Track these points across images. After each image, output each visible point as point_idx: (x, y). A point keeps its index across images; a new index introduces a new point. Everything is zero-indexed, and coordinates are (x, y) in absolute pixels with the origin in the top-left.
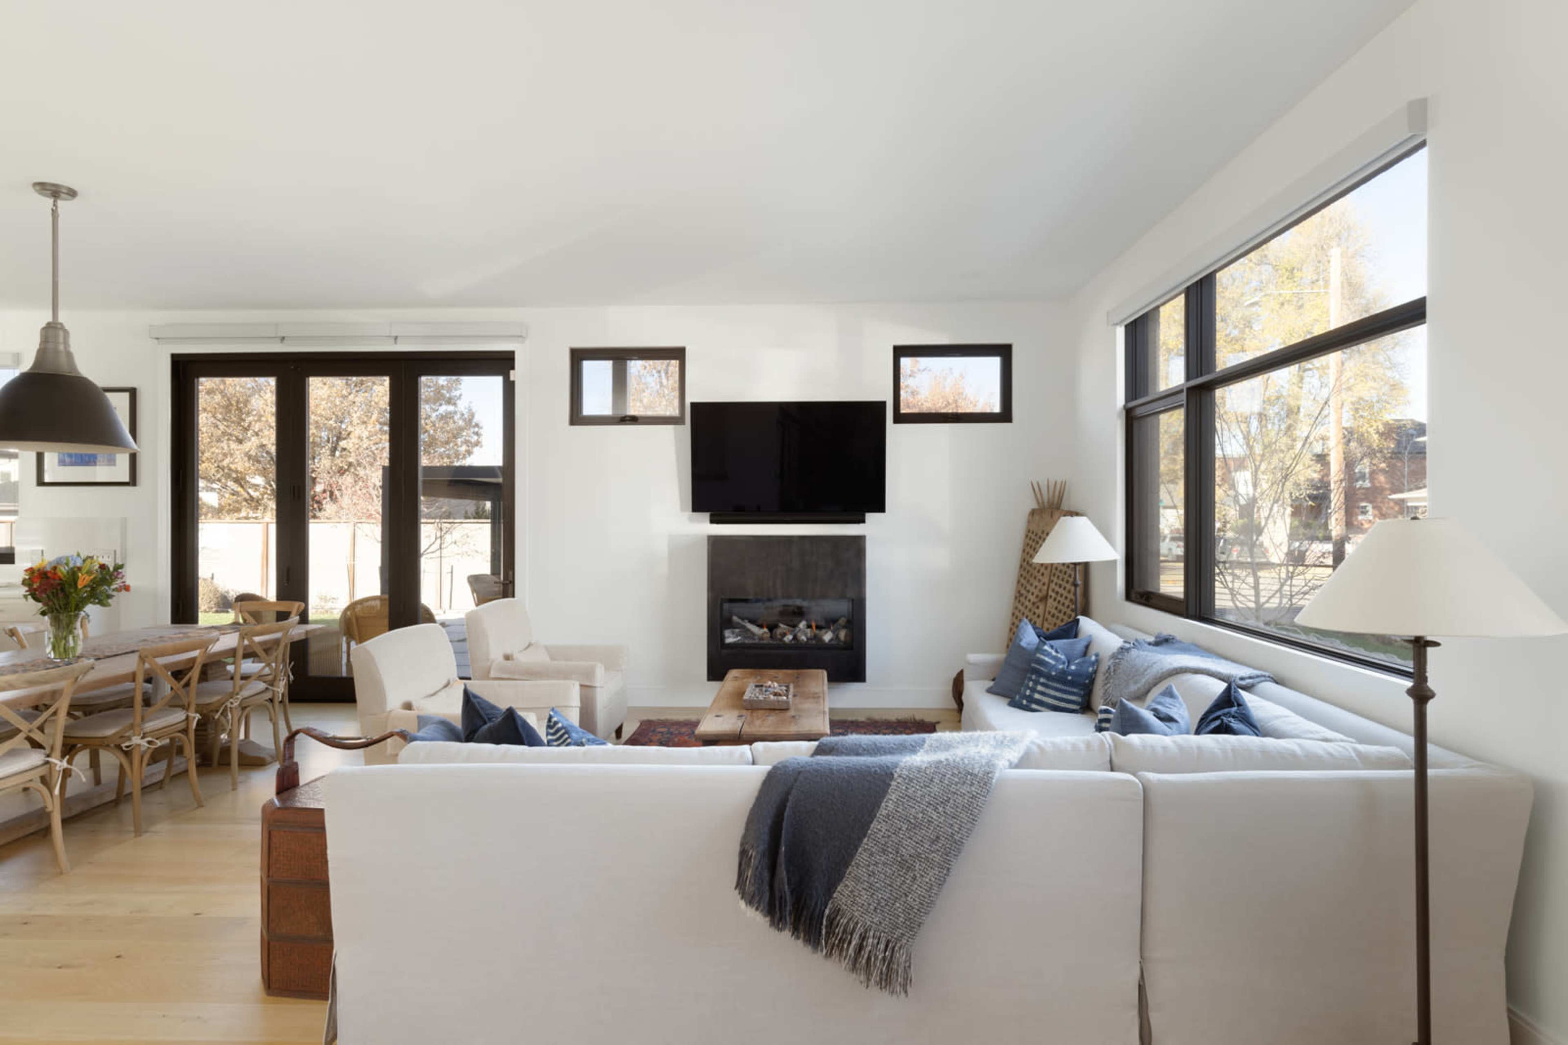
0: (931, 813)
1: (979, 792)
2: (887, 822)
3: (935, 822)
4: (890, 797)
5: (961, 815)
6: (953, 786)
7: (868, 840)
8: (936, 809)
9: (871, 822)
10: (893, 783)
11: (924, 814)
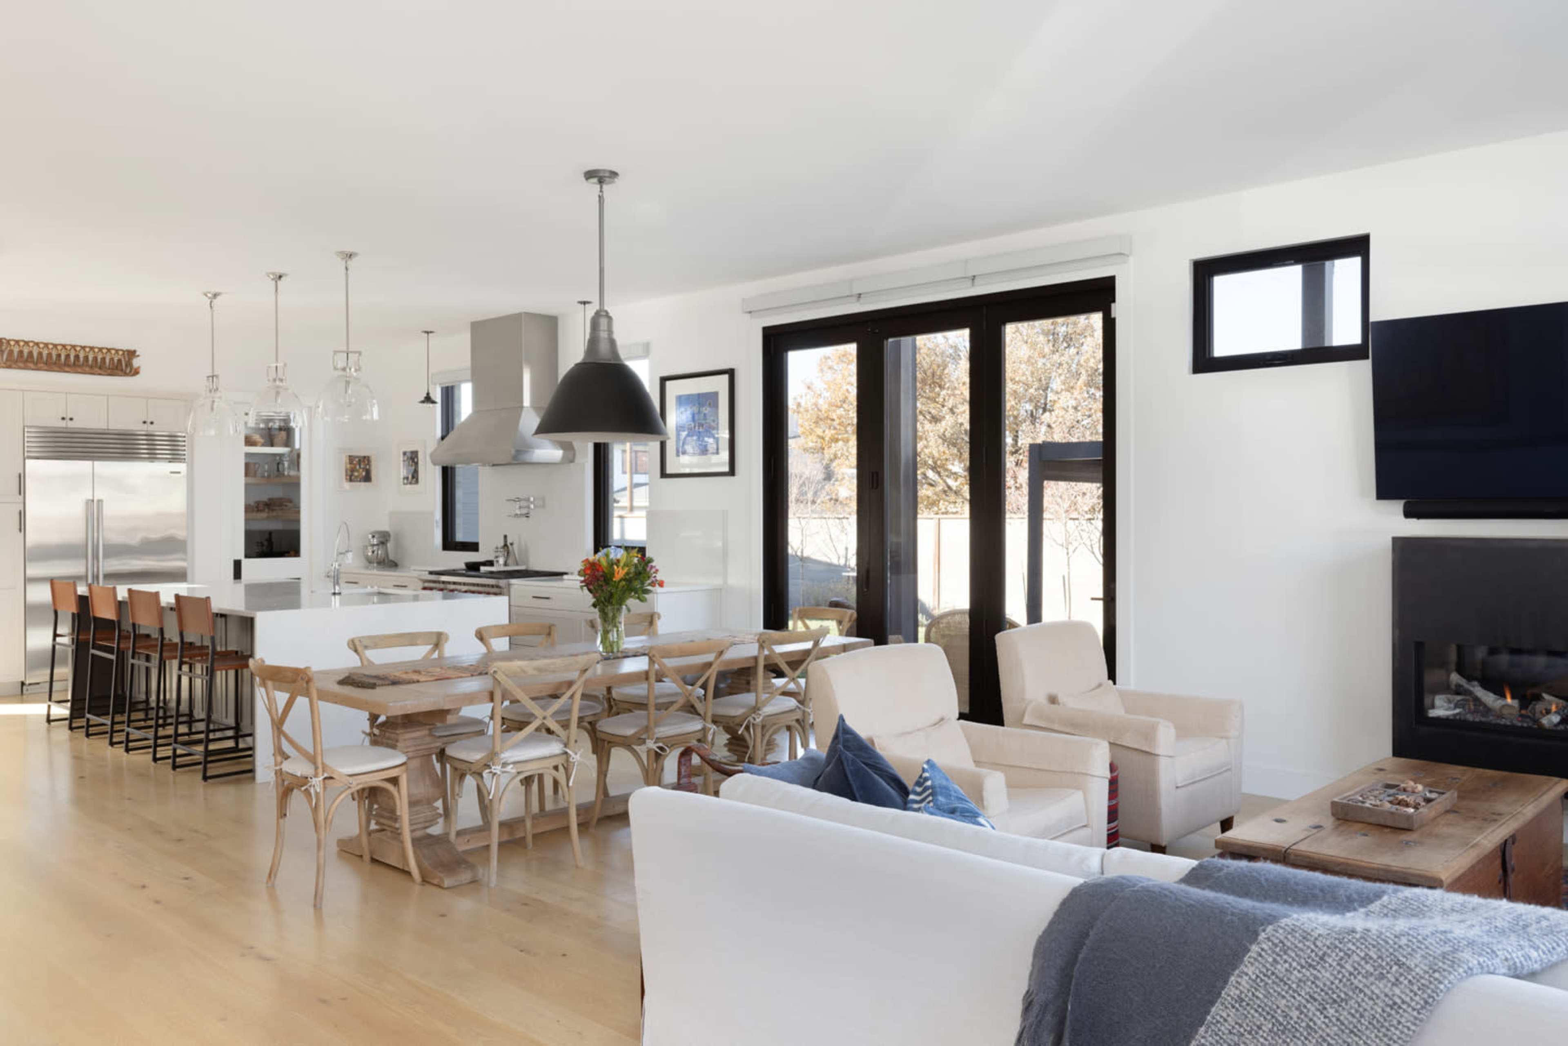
0: (1314, 1015)
1: (1408, 999)
2: (1237, 1010)
3: (1320, 1032)
4: (1246, 970)
5: (1368, 1032)
6: (1360, 977)
7: (1206, 1032)
8: (1323, 1010)
9: (1212, 1003)
10: (1255, 948)
11: (1302, 1013)
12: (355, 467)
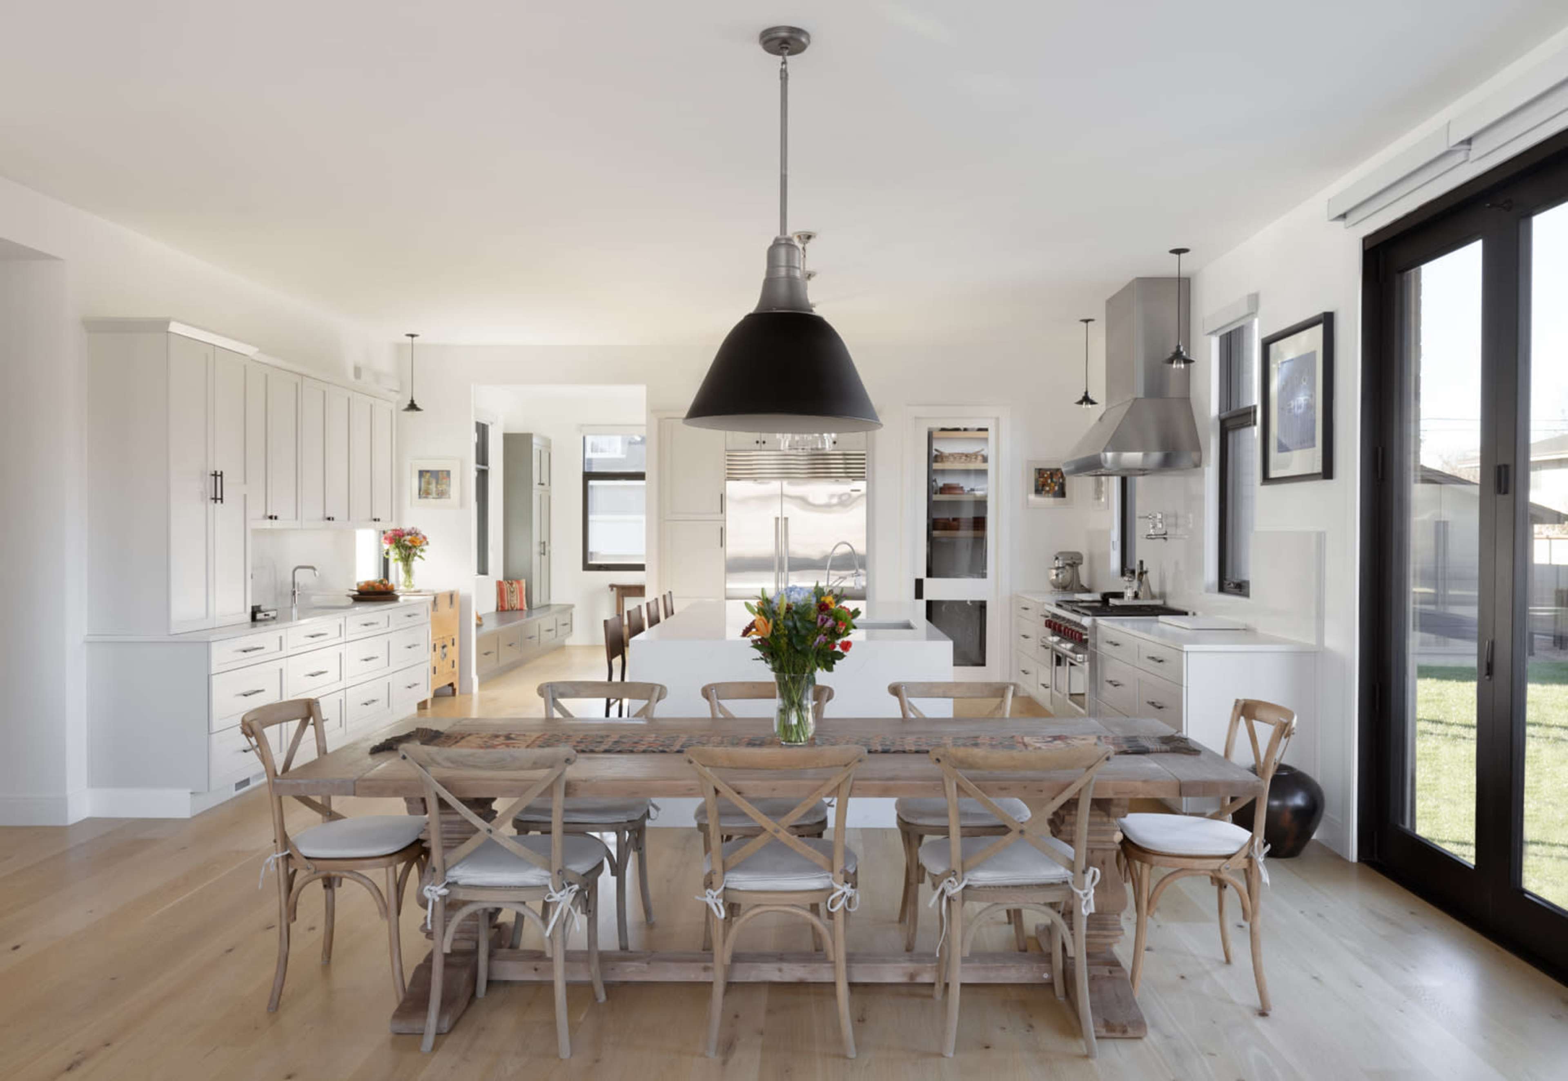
12: (1047, 481)
